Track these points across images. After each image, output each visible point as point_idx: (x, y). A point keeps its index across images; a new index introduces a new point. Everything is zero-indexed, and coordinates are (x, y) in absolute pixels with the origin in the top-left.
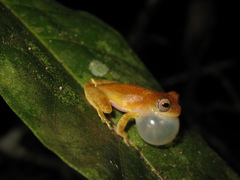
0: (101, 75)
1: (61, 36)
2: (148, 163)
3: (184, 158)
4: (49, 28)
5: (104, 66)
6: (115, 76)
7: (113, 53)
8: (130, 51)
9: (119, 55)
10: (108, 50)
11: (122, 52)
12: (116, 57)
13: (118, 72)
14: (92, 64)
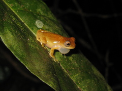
0: (41, 27)
1: (21, 7)
2: (63, 68)
3: (76, 64)
4: (16, 3)
5: (41, 22)
6: (47, 27)
7: (44, 14)
8: (50, 12)
9: (46, 15)
10: (42, 13)
11: (47, 13)
12: (45, 16)
13: (47, 25)
14: (37, 22)
